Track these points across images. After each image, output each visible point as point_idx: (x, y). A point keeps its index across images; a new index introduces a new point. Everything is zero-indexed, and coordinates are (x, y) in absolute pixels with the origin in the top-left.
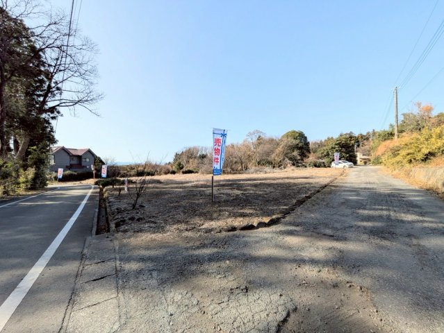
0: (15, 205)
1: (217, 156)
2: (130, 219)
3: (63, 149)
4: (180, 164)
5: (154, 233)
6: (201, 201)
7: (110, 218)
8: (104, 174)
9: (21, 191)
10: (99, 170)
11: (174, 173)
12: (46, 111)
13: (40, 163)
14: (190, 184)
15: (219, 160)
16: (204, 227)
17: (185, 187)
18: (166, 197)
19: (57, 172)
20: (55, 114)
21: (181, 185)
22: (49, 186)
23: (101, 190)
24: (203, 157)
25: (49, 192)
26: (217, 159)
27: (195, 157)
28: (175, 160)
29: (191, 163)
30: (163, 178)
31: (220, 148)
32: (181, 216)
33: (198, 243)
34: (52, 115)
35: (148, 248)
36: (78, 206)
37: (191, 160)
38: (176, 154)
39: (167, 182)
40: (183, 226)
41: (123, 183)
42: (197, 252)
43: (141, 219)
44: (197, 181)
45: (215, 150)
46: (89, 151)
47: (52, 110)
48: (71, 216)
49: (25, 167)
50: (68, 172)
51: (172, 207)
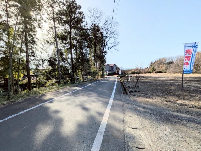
0: (100, 82)
1: (187, 61)
2: (135, 91)
3: (108, 65)
4: (154, 68)
5: (147, 98)
6: (172, 88)
7: (126, 89)
8: (120, 73)
9: (100, 78)
10: (118, 72)
11: (150, 73)
12: (104, 53)
13: (103, 69)
14: (162, 79)
15: (189, 64)
16: (178, 102)
17: (159, 80)
18: (149, 84)
19: (106, 72)
20: (106, 53)
21: (156, 79)
22: (105, 77)
23: (120, 79)
24: (170, 63)
25: (106, 79)
26: (188, 63)
27: (164, 64)
28: (151, 66)
29: (160, 67)
30: (145, 75)
31: (191, 56)
32: (161, 94)
33: (175, 110)
34: (105, 54)
35: (146, 104)
36: (115, 84)
37: (161, 66)
38: (151, 63)
39: (148, 77)
40: (163, 99)
41: (128, 77)
42: (176, 114)
43: (140, 92)
44: (167, 77)
45: (186, 57)
46: (115, 65)
47: (105, 52)
48: (114, 87)
49: (100, 71)
50: (109, 72)
51: (154, 89)
